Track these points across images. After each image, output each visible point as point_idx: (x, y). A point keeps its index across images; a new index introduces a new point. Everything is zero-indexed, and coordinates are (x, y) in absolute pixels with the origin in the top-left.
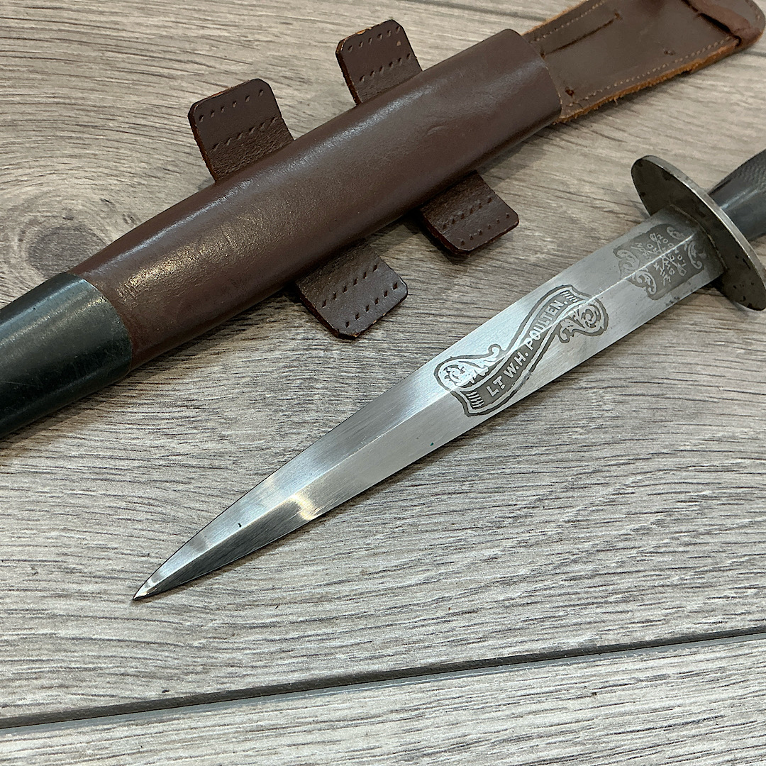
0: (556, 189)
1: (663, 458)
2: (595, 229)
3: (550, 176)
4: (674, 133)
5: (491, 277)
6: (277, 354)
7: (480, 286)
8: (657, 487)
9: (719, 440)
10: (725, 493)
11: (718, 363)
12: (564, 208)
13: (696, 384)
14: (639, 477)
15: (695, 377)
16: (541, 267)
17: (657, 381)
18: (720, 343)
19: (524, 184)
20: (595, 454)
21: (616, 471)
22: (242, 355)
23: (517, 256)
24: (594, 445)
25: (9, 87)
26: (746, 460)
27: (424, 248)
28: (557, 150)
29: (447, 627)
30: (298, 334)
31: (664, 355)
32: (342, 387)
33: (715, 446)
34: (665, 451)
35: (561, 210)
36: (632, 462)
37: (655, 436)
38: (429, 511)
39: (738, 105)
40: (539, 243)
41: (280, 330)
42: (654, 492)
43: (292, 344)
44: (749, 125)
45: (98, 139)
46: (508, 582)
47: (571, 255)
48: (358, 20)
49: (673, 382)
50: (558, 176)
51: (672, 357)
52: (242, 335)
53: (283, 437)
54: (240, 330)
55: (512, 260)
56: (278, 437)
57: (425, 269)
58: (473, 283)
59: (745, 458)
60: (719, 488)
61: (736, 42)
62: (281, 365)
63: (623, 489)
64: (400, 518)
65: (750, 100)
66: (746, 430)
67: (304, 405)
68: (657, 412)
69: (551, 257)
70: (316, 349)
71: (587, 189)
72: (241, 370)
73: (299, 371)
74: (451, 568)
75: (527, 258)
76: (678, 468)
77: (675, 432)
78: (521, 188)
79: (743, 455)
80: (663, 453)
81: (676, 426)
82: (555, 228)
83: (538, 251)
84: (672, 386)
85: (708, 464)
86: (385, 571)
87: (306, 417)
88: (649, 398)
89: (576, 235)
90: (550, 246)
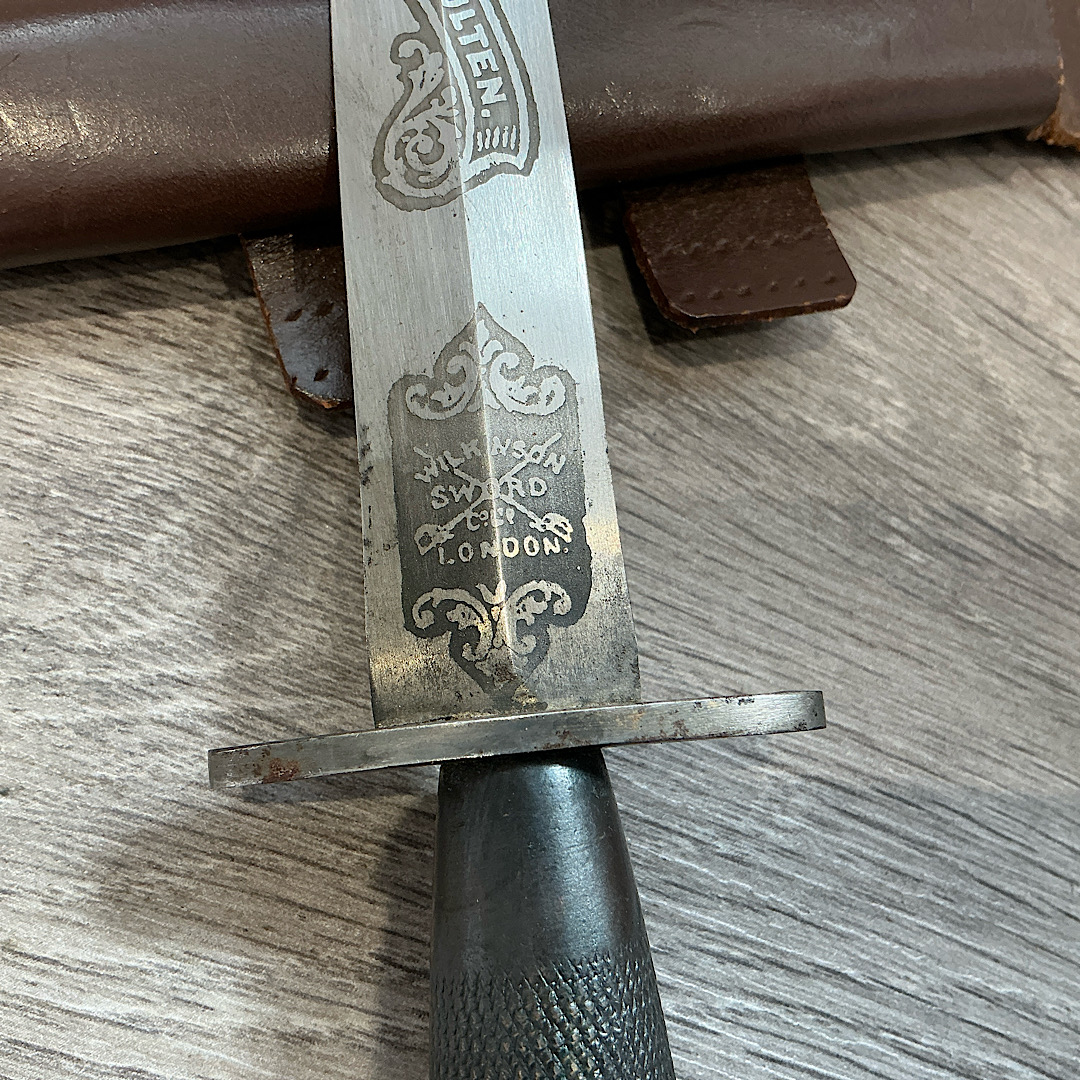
0: (989, 301)
1: (835, 985)
2: (1022, 422)
3: (993, 264)
5: (710, 437)
6: (134, 414)
7: (675, 446)
8: (780, 1044)
9: (994, 1001)
12: (983, 349)
13: (1026, 856)
14: (752, 1005)
15: (1034, 839)
16: (839, 457)
17: (938, 811)
19: (926, 264)
22: (55, 386)
23: (799, 413)
24: (698, 890)
26: (1026, 1069)
28: (1052, 218)
30: (205, 389)
31: (995, 760)
32: (225, 539)
33: (975, 1010)
34: (851, 973)
35: (972, 350)
36: (760, 964)
37: (851, 930)
38: (236, 879)
40: (872, 403)
41: (174, 367)
42: (764, 1051)
43: (178, 408)
47: (928, 458)
49: (975, 830)
50: (1019, 275)
51: (1010, 773)
52: (85, 347)
53: (27, 591)
54: (87, 334)
55: (782, 416)
56: (16, 589)
58: (663, 431)
59: (1026, 1064)
62: (126, 440)
63: (698, 1014)
64: (158, 868)
67: (110, 546)
68: (894, 879)
69: (878, 443)
70: (223, 437)
72: (34, 417)
73: (155, 469)
75: (821, 424)
76: (855, 1020)
77: (903, 940)
78: (912, 267)
79: (1026, 1056)
80: (845, 977)
81: (915, 929)
82: (931, 384)
83: (856, 420)
84: (967, 837)
85: (933, 1043)
86: (55, 962)
87: (107, 571)
88: (893, 842)
89: (970, 419)
90: (892, 420)
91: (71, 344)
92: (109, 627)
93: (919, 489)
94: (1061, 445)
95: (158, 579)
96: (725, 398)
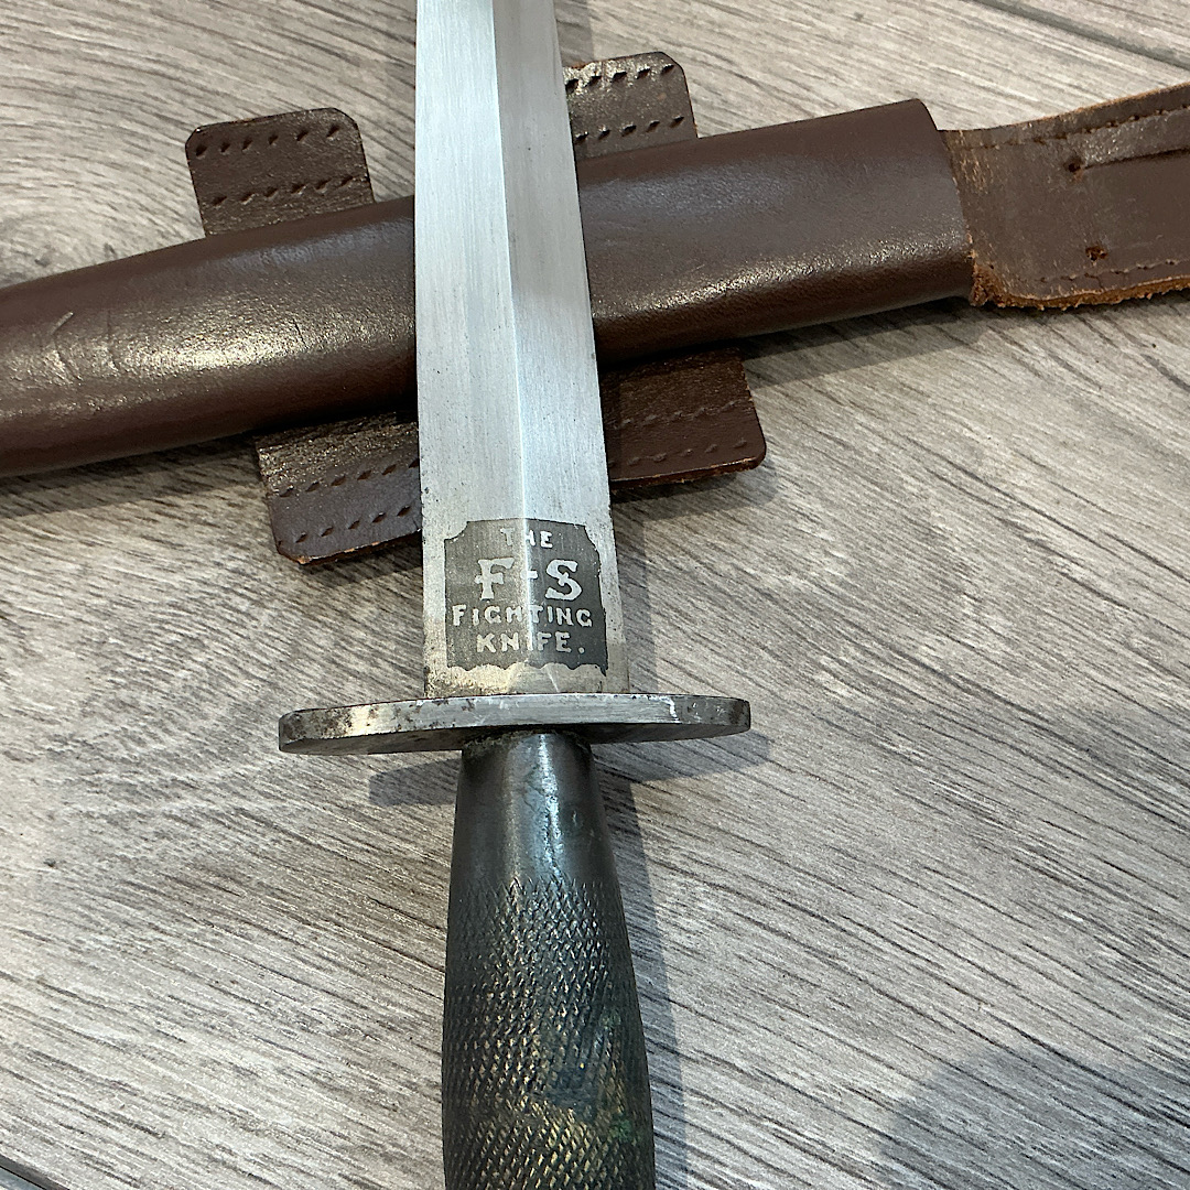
0: (943, 458)
1: (723, 1073)
2: (967, 568)
3: (951, 424)
6: (176, 579)
9: (884, 1104)
11: (1024, 955)
12: (931, 503)
13: (931, 972)
15: (940, 956)
16: (776, 603)
17: (842, 923)
18: (1072, 916)
19: (880, 428)
22: (122, 560)
23: (741, 564)
25: (108, 32)
26: (912, 1173)
30: (232, 558)
31: (907, 880)
32: (234, 675)
33: (863, 1111)
34: (740, 1063)
35: (919, 505)
37: (743, 1025)
38: (213, 942)
40: (812, 554)
41: (210, 543)
43: (210, 574)
46: (245, 1124)
47: (865, 603)
48: (783, 11)
49: (879, 943)
50: (979, 433)
51: (922, 893)
52: (147, 529)
53: (84, 714)
54: (149, 520)
55: (723, 568)
56: (77, 712)
59: (913, 1169)
62: (168, 599)
64: (157, 929)
66: (968, 1116)
68: (791, 982)
69: (816, 590)
70: (241, 595)
71: (1023, 479)
72: (104, 584)
73: (188, 621)
74: (174, 1049)
75: (761, 574)
76: (740, 1108)
77: (795, 1038)
78: (866, 431)
79: (914, 1160)
80: (733, 1066)
81: (808, 1029)
82: (874, 535)
83: (796, 570)
84: (870, 949)
85: (816, 1137)
86: (73, 995)
87: (144, 699)
88: (794, 948)
89: (910, 565)
90: (832, 569)
91: (136, 528)
92: (140, 742)
93: (853, 630)
94: (1006, 588)
95: (180, 706)
96: (672, 554)
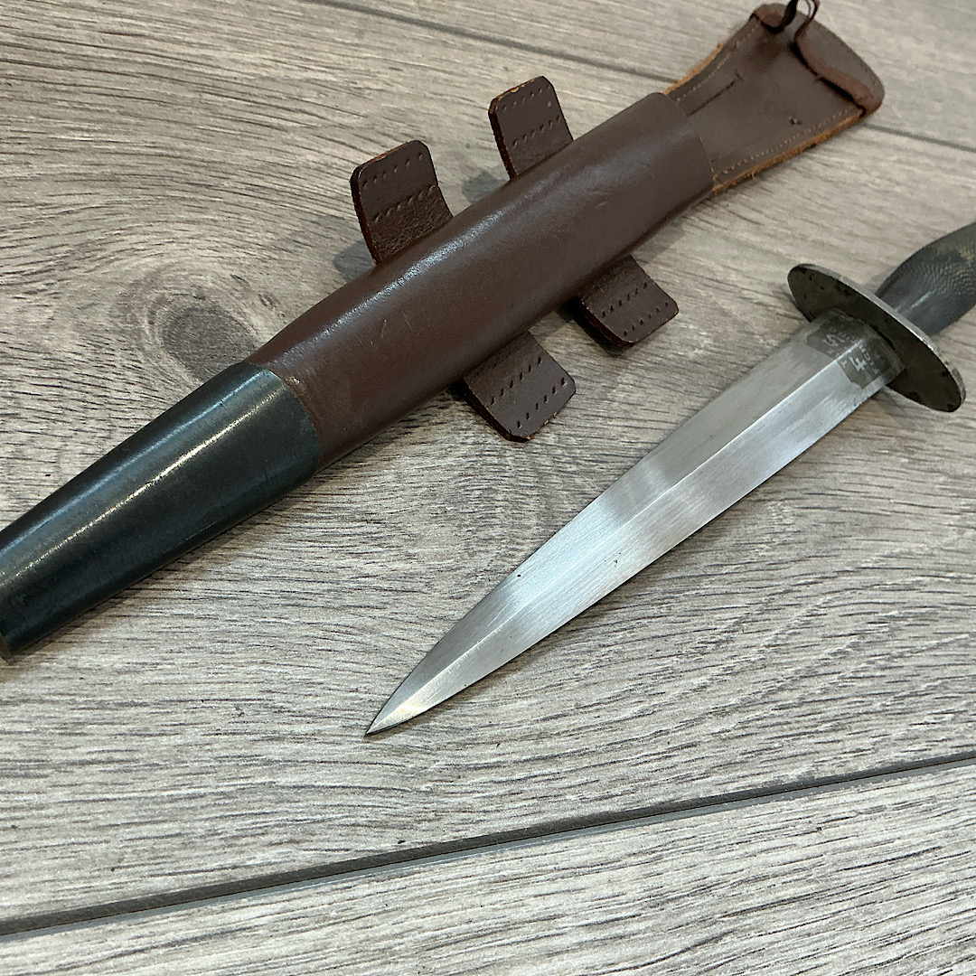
0: (702, 277)
1: (847, 576)
2: (747, 323)
3: (694, 261)
4: (810, 217)
5: (653, 375)
6: (449, 460)
7: (645, 385)
8: (848, 608)
9: (898, 557)
10: (910, 613)
11: (885, 473)
12: (714, 299)
13: (867, 496)
14: (829, 597)
15: (866, 488)
16: (701, 365)
17: (830, 492)
18: (884, 451)
20: (783, 572)
21: (807, 591)
22: (412, 462)
23: (675, 352)
24: (781, 562)
26: (925, 578)
27: (581, 340)
28: (698, 232)
29: (669, 762)
30: (467, 438)
31: (833, 464)
32: (522, 499)
33: (895, 563)
34: (848, 569)
35: (711, 301)
36: (820, 580)
37: (837, 553)
38: (633, 636)
39: (867, 186)
40: (695, 337)
41: (449, 433)
42: (845, 613)
43: (464, 450)
44: (880, 209)
45: (214, 201)
46: (721, 712)
47: (729, 352)
48: (472, 70)
49: (846, 493)
50: (703, 261)
51: (841, 466)
52: (407, 439)
53: (471, 555)
55: (671, 356)
56: (466, 556)
57: (586, 365)
58: (636, 381)
59: (923, 576)
60: (905, 608)
61: (860, 112)
62: (455, 473)
63: (815, 610)
64: (604, 646)
65: (878, 181)
66: (921, 546)
67: (486, 521)
68: (836, 526)
69: (709, 353)
71: (733, 277)
72: (415, 479)
73: (476, 481)
74: (664, 699)
75: (685, 354)
76: (864, 587)
77: (855, 548)
79: (922, 573)
80: (848, 571)
81: (856, 542)
82: (708, 321)
83: (695, 347)
85: (891, 583)
86: (598, 704)
87: (492, 532)
89: (729, 328)
90: (706, 341)
91: (404, 440)
92: (512, 556)
95: (513, 527)
